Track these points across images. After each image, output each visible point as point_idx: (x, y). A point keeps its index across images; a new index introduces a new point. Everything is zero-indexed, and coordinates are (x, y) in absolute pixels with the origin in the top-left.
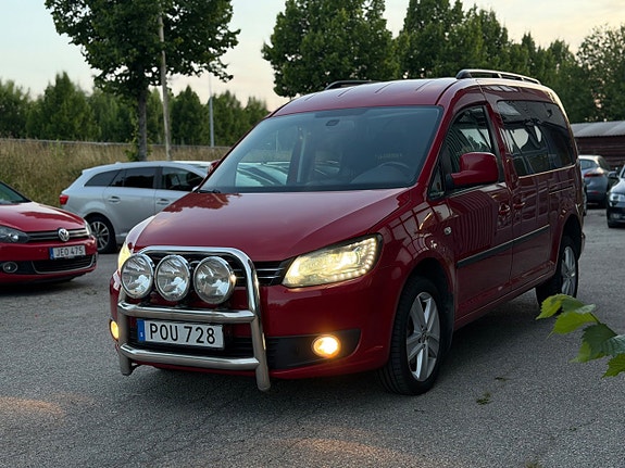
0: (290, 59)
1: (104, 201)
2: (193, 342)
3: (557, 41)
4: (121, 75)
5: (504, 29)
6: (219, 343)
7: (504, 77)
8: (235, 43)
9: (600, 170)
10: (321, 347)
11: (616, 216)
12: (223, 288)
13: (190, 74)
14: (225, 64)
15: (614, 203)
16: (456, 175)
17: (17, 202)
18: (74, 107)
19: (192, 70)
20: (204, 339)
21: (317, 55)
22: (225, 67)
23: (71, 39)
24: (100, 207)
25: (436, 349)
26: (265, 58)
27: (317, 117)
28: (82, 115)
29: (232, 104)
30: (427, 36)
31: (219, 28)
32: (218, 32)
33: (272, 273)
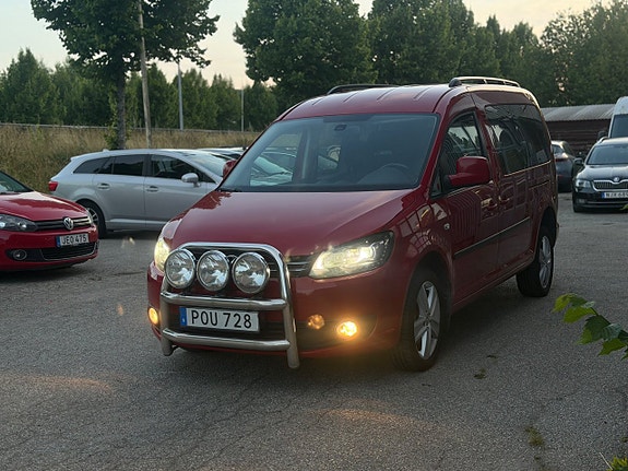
0: (262, 42)
1: (93, 187)
2: (231, 327)
3: (521, 24)
4: (98, 60)
5: (471, 12)
6: (255, 327)
7: (490, 82)
8: (213, 30)
9: (565, 155)
10: (342, 331)
11: (581, 201)
12: (259, 279)
13: (168, 60)
14: (202, 49)
15: (580, 189)
16: (452, 176)
17: (18, 192)
18: (38, 86)
19: (171, 55)
20: (241, 323)
21: (290, 38)
22: (202, 52)
23: (49, 24)
24: (89, 193)
25: (437, 332)
26: (237, 41)
27: (325, 121)
28: (47, 94)
29: (197, 83)
30: (396, 20)
31: (197, 15)
32: (197, 19)
33: (300, 266)
